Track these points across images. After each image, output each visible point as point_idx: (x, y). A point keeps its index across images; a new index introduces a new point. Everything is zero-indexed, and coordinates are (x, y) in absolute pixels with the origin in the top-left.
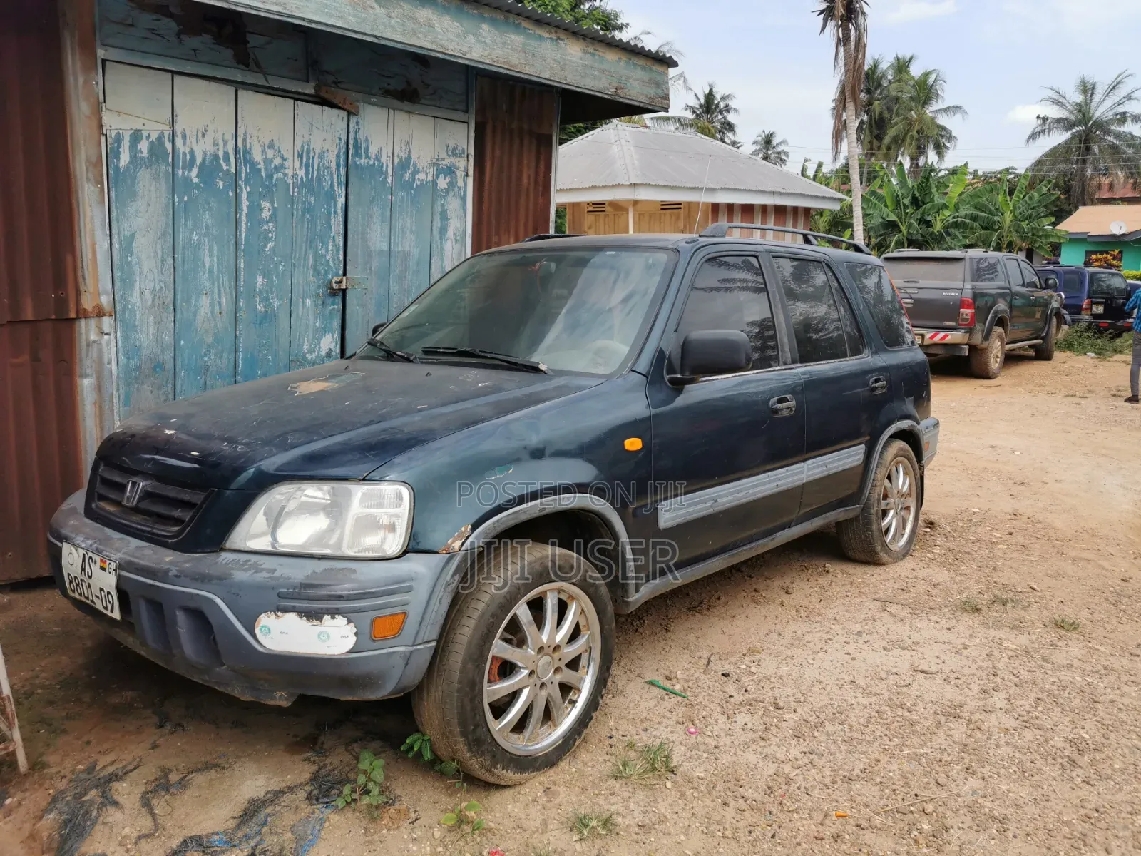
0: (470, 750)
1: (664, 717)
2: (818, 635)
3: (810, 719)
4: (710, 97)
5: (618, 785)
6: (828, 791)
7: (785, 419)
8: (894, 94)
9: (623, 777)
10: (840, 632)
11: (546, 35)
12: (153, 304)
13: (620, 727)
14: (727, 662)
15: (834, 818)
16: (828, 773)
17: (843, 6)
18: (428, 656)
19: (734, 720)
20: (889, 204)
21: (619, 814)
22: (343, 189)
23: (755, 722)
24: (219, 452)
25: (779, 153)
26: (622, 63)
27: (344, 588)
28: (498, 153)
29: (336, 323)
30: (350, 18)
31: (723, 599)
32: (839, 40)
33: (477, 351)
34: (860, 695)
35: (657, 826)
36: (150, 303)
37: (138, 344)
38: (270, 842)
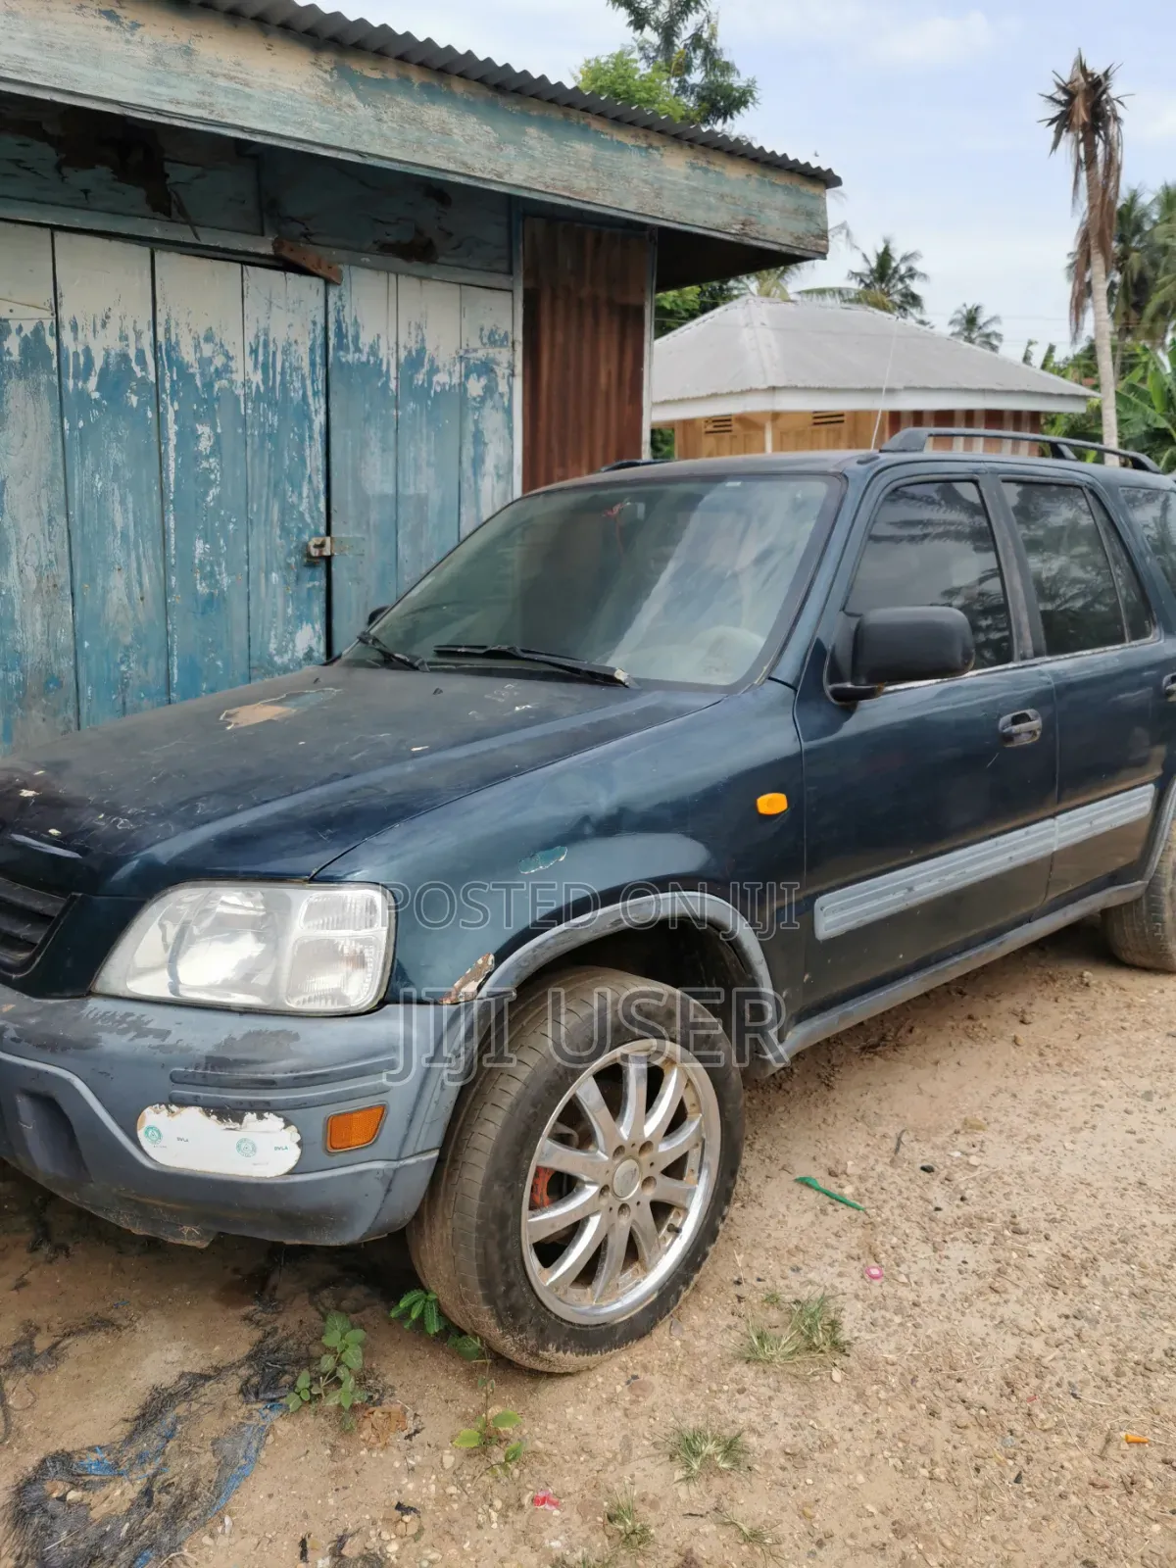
0: (501, 1323)
1: (827, 1246)
2: (1078, 1098)
3: (1073, 1253)
4: (885, 258)
5: (751, 1374)
6: (1110, 1390)
7: (1024, 749)
8: (1160, 240)
9: (760, 1360)
10: (1116, 1093)
11: (629, 141)
12: (39, 589)
13: (755, 1263)
14: (930, 1145)
15: (1125, 1446)
16: (1107, 1355)
17: (1086, 110)
18: (423, 1177)
19: (944, 1253)
20: (1156, 403)
21: (753, 1430)
22: (323, 401)
23: (980, 1257)
24: (89, 831)
25: (988, 336)
26: (753, 183)
27: (280, 1067)
28: (560, 338)
29: (318, 608)
30: (317, 124)
31: (917, 1031)
32: (1079, 161)
33: (518, 649)
34: (1155, 1209)
35: (816, 1455)
36: (34, 586)
37: (19, 648)
38: (177, 1470)
